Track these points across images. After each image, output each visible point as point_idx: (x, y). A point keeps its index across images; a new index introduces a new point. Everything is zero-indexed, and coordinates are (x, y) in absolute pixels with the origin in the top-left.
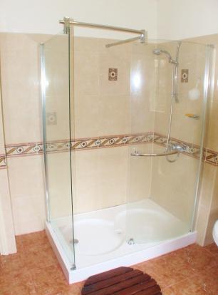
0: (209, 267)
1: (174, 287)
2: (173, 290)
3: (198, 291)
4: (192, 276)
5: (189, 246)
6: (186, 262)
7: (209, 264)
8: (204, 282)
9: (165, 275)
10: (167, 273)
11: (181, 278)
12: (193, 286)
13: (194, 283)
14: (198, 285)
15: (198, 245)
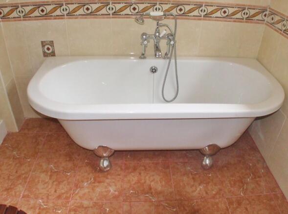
0: (40, 147)
1: (26, 193)
2: (28, 196)
3: (51, 176)
4: (33, 168)
5: (5, 140)
6: (14, 158)
7: (38, 144)
8: (49, 164)
9: (7, 190)
10: (6, 185)
11: (26, 178)
12: (43, 175)
13: (40, 172)
14: (46, 171)
15: (13, 133)
